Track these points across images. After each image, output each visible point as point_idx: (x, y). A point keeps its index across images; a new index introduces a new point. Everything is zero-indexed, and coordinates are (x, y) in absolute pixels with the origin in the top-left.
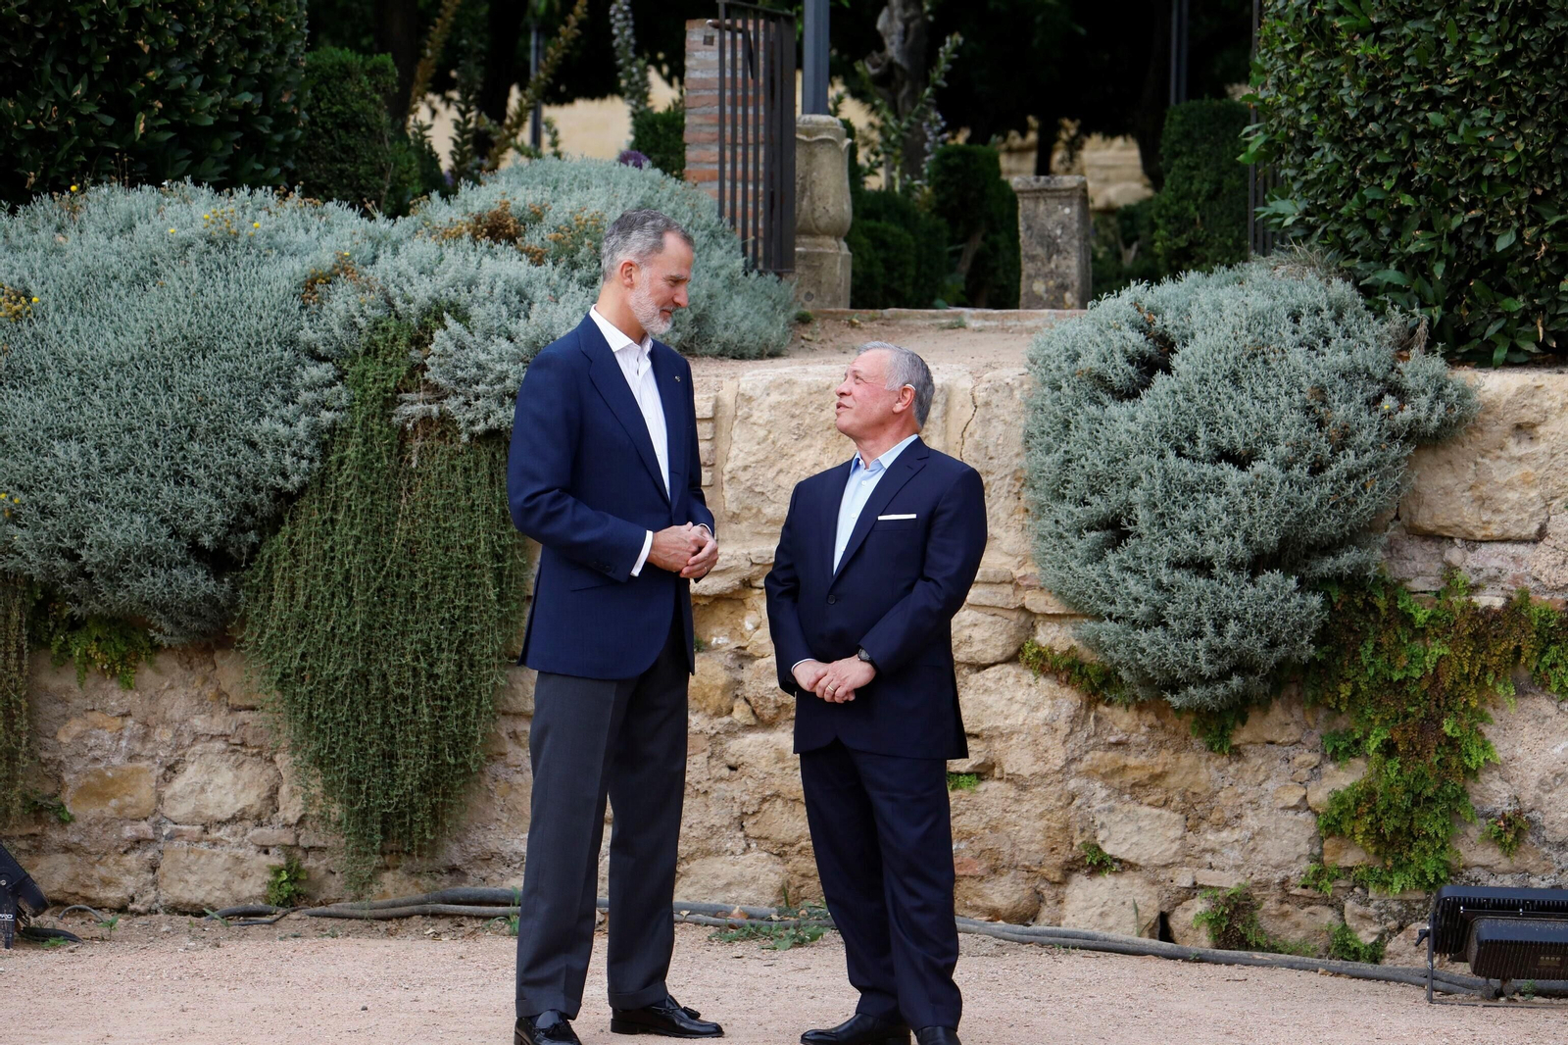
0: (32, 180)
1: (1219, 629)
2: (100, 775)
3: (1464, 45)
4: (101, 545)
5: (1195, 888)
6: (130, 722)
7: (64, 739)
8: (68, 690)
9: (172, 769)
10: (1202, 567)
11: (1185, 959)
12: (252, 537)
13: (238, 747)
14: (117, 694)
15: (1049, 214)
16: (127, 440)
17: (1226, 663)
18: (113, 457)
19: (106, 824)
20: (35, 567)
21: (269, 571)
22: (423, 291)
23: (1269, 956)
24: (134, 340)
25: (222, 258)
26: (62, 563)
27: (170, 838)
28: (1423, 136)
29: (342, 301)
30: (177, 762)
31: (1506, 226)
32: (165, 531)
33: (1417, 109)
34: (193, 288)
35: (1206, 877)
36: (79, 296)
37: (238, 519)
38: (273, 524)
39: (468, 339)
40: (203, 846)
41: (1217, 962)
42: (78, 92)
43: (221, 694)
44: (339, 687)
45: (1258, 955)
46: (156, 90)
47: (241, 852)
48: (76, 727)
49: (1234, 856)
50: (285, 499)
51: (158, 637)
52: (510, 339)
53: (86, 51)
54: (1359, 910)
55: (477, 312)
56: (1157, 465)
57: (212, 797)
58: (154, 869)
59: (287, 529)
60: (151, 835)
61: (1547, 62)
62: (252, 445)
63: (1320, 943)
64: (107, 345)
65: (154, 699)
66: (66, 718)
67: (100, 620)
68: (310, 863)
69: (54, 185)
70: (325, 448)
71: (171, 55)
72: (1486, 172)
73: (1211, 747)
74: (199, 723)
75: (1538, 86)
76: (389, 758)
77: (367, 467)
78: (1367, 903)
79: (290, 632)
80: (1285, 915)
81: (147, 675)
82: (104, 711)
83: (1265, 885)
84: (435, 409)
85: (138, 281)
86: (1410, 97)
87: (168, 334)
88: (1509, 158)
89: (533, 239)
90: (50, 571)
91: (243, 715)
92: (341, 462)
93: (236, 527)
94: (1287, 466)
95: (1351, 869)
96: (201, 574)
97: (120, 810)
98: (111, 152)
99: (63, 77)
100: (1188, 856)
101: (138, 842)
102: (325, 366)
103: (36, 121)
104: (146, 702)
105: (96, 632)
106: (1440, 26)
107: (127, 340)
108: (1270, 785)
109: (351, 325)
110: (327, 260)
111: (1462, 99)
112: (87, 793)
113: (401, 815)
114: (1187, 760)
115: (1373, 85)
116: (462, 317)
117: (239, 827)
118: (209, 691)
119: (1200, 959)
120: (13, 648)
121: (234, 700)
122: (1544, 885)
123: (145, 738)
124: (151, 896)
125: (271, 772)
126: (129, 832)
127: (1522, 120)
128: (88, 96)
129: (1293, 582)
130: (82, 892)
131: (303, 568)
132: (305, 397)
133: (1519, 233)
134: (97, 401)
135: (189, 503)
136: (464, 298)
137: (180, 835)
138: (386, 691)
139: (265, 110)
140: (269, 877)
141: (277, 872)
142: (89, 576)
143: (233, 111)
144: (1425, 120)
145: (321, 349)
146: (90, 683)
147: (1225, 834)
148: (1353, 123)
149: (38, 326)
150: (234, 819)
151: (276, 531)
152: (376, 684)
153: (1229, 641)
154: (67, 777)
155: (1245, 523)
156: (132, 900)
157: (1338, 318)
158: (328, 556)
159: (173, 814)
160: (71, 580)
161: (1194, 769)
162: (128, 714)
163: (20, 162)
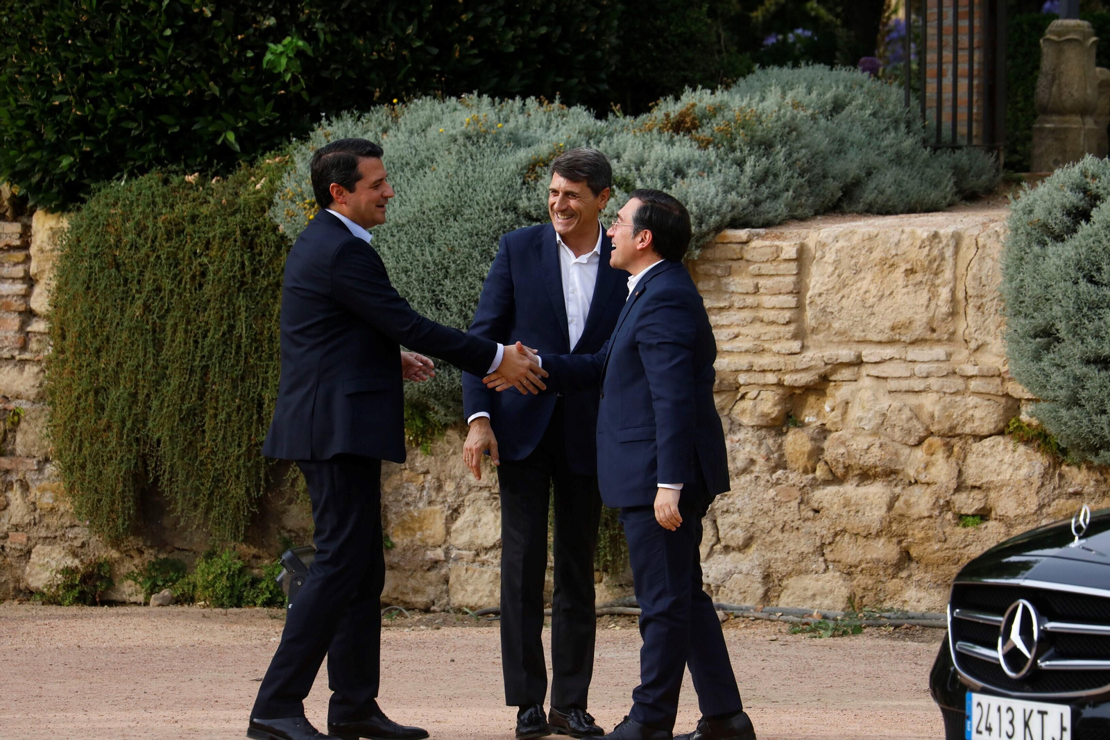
0: (377, 94)
2: (411, 515)
6: (429, 477)
7: (388, 490)
9: (455, 512)
10: (1102, 363)
14: (419, 458)
19: (415, 550)
24: (411, 208)
25: (474, 149)
27: (456, 560)
30: (459, 506)
40: (476, 566)
42: (410, 31)
46: (468, 28)
48: (394, 481)
51: (436, 417)
53: (417, 2)
56: (1072, 289)
57: (481, 531)
58: (447, 581)
60: (442, 557)
65: (444, 461)
66: (389, 475)
71: (480, 3)
81: (439, 445)
82: (413, 469)
87: (433, 204)
89: (706, 131)
97: (423, 540)
98: (433, 74)
99: (400, 20)
101: (436, 563)
103: (378, 52)
104: (439, 464)
107: (407, 208)
110: (546, 149)
112: (402, 527)
123: (439, 489)
124: (444, 601)
126: (429, 555)
128: (419, 35)
130: (401, 597)
136: (633, 175)
137: (462, 558)
143: (533, 40)
145: (534, 214)
150: (491, 548)
154: (390, 517)
156: (434, 604)
159: (457, 543)
162: (427, 472)
163: (370, 82)
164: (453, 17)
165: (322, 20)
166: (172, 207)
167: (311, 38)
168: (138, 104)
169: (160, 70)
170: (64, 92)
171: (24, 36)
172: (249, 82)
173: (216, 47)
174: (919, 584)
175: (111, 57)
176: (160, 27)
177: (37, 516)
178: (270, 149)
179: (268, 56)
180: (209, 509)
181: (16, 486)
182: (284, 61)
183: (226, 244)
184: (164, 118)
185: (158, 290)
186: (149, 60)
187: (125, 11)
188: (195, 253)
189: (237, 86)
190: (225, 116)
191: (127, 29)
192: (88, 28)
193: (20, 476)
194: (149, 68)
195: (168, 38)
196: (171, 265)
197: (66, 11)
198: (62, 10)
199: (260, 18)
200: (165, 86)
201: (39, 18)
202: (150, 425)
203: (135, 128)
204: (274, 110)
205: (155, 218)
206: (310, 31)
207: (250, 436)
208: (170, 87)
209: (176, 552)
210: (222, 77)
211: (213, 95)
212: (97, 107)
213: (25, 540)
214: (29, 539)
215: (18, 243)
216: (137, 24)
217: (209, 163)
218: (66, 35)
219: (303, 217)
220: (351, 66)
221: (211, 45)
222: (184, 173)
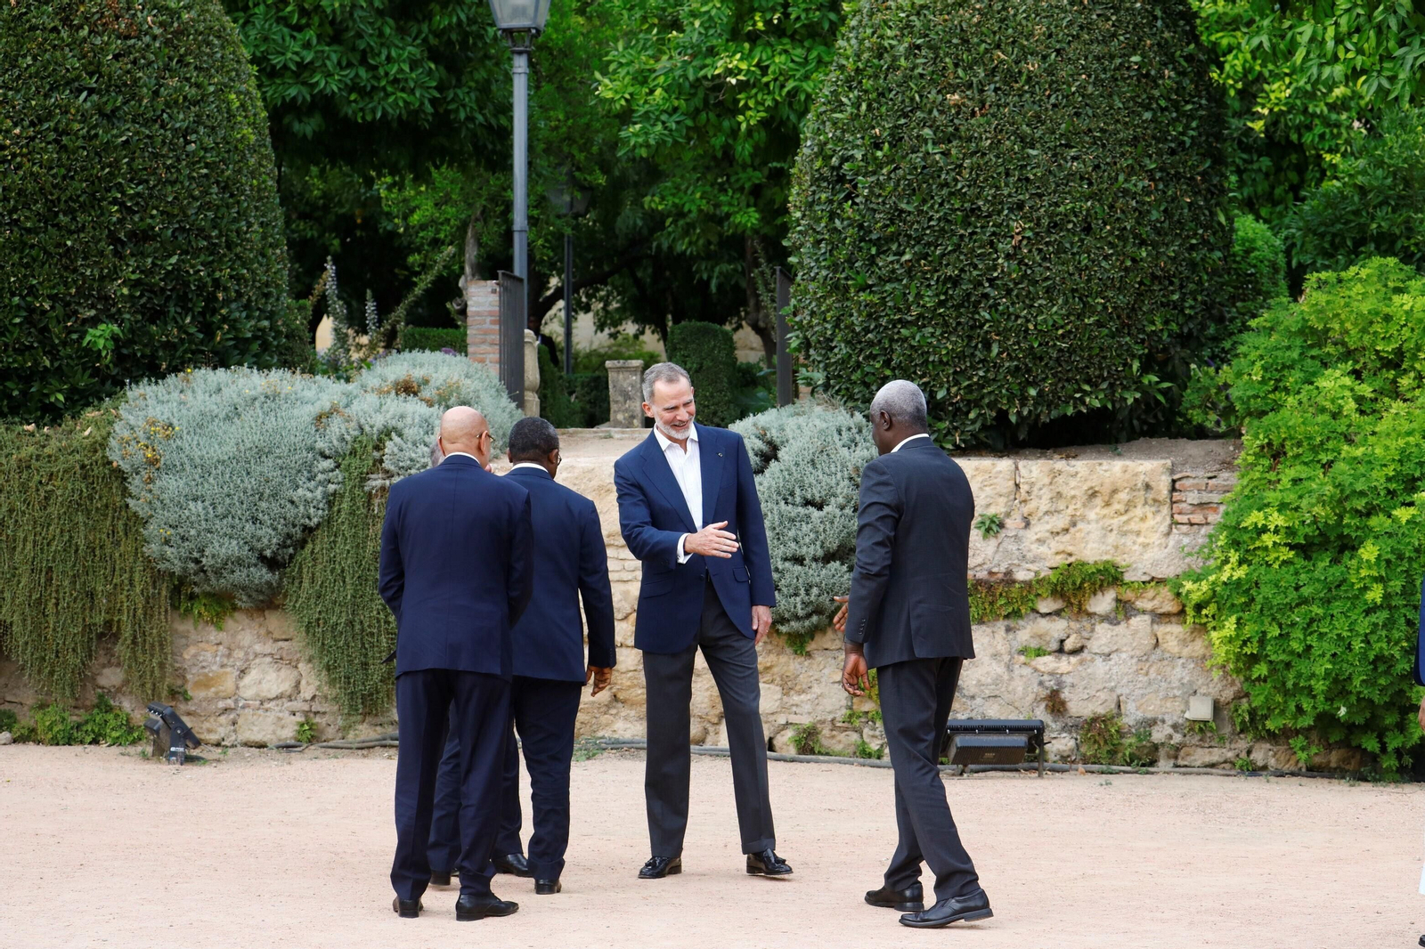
0: (164, 366)
1: (808, 593)
2: (206, 675)
3: (919, 296)
4: (213, 556)
5: (788, 724)
6: (221, 647)
7: (186, 656)
8: (188, 631)
9: (243, 672)
10: (798, 560)
11: (785, 761)
12: (291, 550)
13: (278, 660)
14: (214, 633)
15: (625, 379)
16: (228, 501)
17: (810, 609)
18: (220, 510)
19: (209, 700)
20: (177, 570)
21: (300, 568)
22: (379, 421)
23: (826, 758)
24: (230, 449)
25: (273, 405)
26: (192, 565)
27: (243, 707)
28: (897, 341)
29: (336, 427)
30: (246, 668)
31: (941, 387)
32: (247, 548)
33: (894, 327)
34: (260, 421)
35: (793, 719)
36: (201, 424)
37: (284, 542)
38: (302, 544)
39: (404, 446)
40: (260, 712)
41: (801, 762)
42: (188, 320)
43: (269, 633)
44: (339, 628)
45: (821, 758)
46: (225, 319)
47: (281, 715)
48: (192, 650)
49: (807, 707)
50: (308, 530)
51: (240, 603)
52: (426, 445)
53: (191, 300)
54: (871, 733)
55: (406, 431)
56: (775, 508)
57: (265, 686)
58: (234, 724)
59: (310, 546)
60: (233, 706)
61: (961, 305)
62: (292, 502)
63: (851, 750)
64: (215, 452)
65: (233, 636)
66: (188, 646)
67: (208, 595)
68: (317, 720)
69: (176, 369)
70: (330, 504)
71: (232, 301)
72: (931, 359)
73: (796, 652)
74: (258, 648)
75: (957, 317)
76: (365, 665)
77: (352, 513)
78: (874, 729)
79: (313, 601)
80: (833, 737)
81: (229, 623)
82: (207, 642)
83: (823, 722)
84: (387, 482)
85: (228, 418)
86: (890, 321)
87: (249, 446)
88: (944, 352)
89: (427, 393)
90: (185, 569)
91: (281, 644)
92: (339, 511)
93: (283, 546)
94: (842, 508)
95: (867, 713)
96: (264, 570)
97: (217, 693)
98: (203, 352)
99: (180, 314)
100: (784, 708)
101: (226, 710)
102: (329, 461)
103: (167, 336)
104: (229, 637)
105: (204, 601)
106: (906, 287)
107: (225, 449)
108: (826, 671)
109: (342, 439)
110: (327, 406)
111: (919, 322)
112: (199, 685)
113: (372, 694)
114: (783, 659)
115: (870, 315)
116: (400, 435)
117: (280, 702)
118: (263, 631)
119: (793, 760)
120: (163, 610)
121: (276, 635)
122: (963, 717)
123: (229, 656)
124: (233, 738)
125: (296, 673)
126: (221, 705)
127: (950, 333)
128: (192, 323)
129: (845, 568)
131: (320, 567)
132: (320, 477)
133: (948, 390)
134: (211, 480)
135: (260, 533)
136: (400, 425)
137: (249, 706)
138: (363, 630)
139: (271, 329)
140: (297, 728)
141: (302, 725)
142: (205, 572)
143: (259, 330)
144: (899, 332)
145: (327, 452)
146: (200, 627)
147: (803, 697)
148: (858, 334)
149: (179, 442)
150: (277, 698)
151: (303, 548)
152: (358, 627)
153: (813, 598)
154: (189, 677)
155: (821, 538)
156: (223, 740)
157: (860, 431)
158: (332, 560)
159: (245, 696)
160: (196, 574)
161: (787, 664)
162: (220, 643)
163: (157, 358)
164: (214, 311)
165: (128, 312)
167: (121, 324)
169: (6, 349)
172: (71, 357)
173: (49, 331)
174: (626, 718)
176: (10, 317)
178: (88, 404)
179: (88, 338)
180: (52, 673)
182: (102, 341)
183: (67, 476)
184: (9, 384)
185: (11, 511)
188: (40, 482)
189: (61, 359)
190: (53, 381)
195: (15, 325)
199: (81, 310)
200: (10, 360)
204: (91, 377)
207: (84, 620)
208: (15, 361)
210: (53, 353)
211: (45, 367)
217: (42, 417)
219: (139, 455)
220: (145, 346)
221: (45, 329)
222: (22, 424)
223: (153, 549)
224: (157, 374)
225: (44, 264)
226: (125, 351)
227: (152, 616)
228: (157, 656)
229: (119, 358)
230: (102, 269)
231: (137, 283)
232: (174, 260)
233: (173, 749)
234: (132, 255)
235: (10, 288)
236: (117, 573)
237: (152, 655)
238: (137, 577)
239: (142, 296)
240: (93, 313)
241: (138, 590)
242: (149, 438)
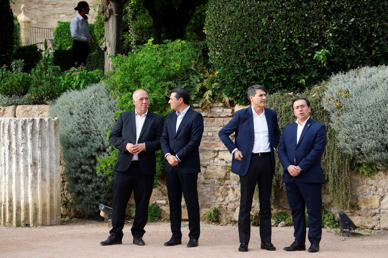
0: (349, 66)
2: (366, 199)
4: (366, 147)
6: (373, 187)
7: (358, 190)
8: (358, 180)
9: (382, 198)
14: (370, 180)
16: (371, 124)
18: (368, 127)
19: (368, 210)
20: (351, 152)
24: (372, 101)
26: (357, 151)
30: (384, 196)
32: (380, 144)
36: (360, 92)
42: (359, 46)
46: (377, 45)
48: (360, 188)
51: (379, 168)
53: (361, 37)
58: (379, 220)
60: (378, 212)
64: (367, 103)
65: (378, 182)
66: (358, 186)
67: (365, 164)
69: (354, 67)
71: (380, 37)
81: (376, 176)
82: (367, 184)
85: (373, 88)
87: (380, 99)
90: (354, 153)
97: (371, 206)
98: (366, 59)
99: (356, 43)
101: (375, 214)
103: (350, 53)
104: (376, 182)
105: (364, 167)
107: (371, 101)
112: (363, 203)
120: (346, 170)
123: (376, 190)
124: (379, 226)
126: (373, 211)
128: (361, 47)
130: (363, 225)
134: (364, 115)
135: (385, 137)
137: (385, 212)
142: (363, 154)
146: (363, 178)
149: (351, 99)
154: (359, 199)
156: (375, 227)
159: (383, 208)
160: (359, 155)
162: (372, 185)
163: (346, 63)
164: (372, 42)
165: (332, 44)
166: (286, 102)
167: (329, 49)
168: (274, 71)
169: (281, 61)
170: (250, 68)
171: (236, 52)
172: (309, 63)
173: (299, 53)
175: (266, 57)
176: (282, 47)
177: (238, 198)
178: (315, 84)
179: (316, 55)
181: (231, 189)
182: (321, 57)
184: (282, 75)
186: (278, 57)
187: (270, 43)
189: (305, 65)
190: (301, 74)
191: (271, 48)
192: (258, 48)
193: (232, 186)
194: (277, 60)
195: (284, 50)
196: (286, 121)
197: (251, 43)
198: (250, 43)
199: (313, 44)
200: (282, 65)
201: (242, 46)
202: (280, 170)
203: (273, 79)
204: (317, 72)
205: (280, 106)
206: (328, 47)
208: (284, 66)
209: (284, 210)
210: (300, 62)
211: (297, 68)
212: (261, 73)
213: (234, 205)
214: (235, 205)
215: (231, 115)
216: (274, 47)
217: (296, 89)
218: (251, 51)
219: (334, 105)
220: (341, 58)
221: (297, 52)
222: (288, 92)
223: (341, 144)
224: (345, 70)
225: (296, 24)
226: (332, 60)
227: (342, 173)
228: (344, 190)
229: (329, 64)
230: (321, 26)
231: (336, 31)
232: (352, 20)
233: (344, 230)
234: (334, 19)
235: (281, 35)
236: (327, 154)
237: (342, 190)
238: (335, 156)
239: (338, 36)
240: (317, 44)
241: (335, 161)
242: (338, 97)
